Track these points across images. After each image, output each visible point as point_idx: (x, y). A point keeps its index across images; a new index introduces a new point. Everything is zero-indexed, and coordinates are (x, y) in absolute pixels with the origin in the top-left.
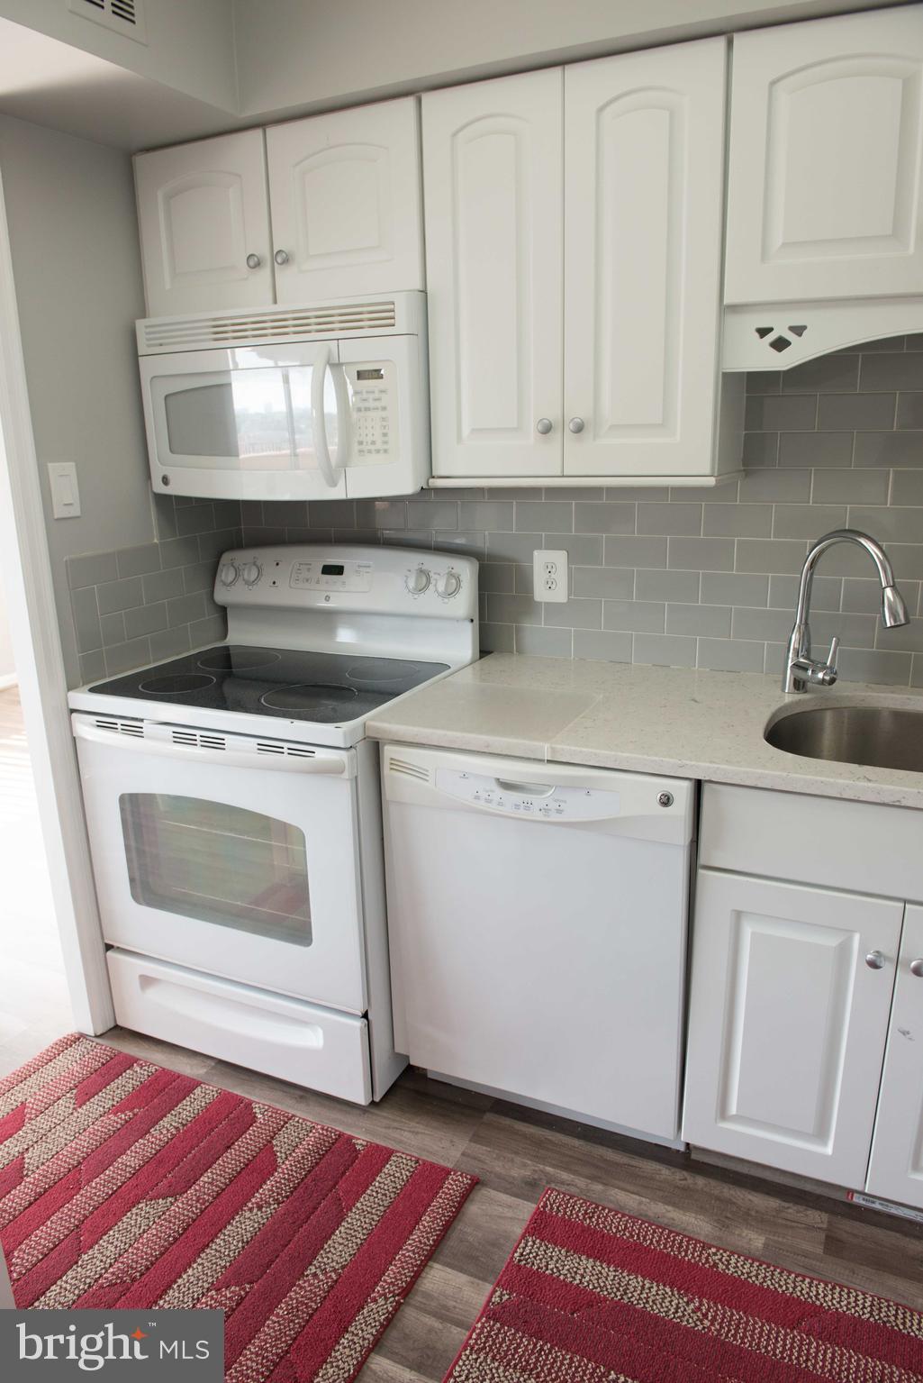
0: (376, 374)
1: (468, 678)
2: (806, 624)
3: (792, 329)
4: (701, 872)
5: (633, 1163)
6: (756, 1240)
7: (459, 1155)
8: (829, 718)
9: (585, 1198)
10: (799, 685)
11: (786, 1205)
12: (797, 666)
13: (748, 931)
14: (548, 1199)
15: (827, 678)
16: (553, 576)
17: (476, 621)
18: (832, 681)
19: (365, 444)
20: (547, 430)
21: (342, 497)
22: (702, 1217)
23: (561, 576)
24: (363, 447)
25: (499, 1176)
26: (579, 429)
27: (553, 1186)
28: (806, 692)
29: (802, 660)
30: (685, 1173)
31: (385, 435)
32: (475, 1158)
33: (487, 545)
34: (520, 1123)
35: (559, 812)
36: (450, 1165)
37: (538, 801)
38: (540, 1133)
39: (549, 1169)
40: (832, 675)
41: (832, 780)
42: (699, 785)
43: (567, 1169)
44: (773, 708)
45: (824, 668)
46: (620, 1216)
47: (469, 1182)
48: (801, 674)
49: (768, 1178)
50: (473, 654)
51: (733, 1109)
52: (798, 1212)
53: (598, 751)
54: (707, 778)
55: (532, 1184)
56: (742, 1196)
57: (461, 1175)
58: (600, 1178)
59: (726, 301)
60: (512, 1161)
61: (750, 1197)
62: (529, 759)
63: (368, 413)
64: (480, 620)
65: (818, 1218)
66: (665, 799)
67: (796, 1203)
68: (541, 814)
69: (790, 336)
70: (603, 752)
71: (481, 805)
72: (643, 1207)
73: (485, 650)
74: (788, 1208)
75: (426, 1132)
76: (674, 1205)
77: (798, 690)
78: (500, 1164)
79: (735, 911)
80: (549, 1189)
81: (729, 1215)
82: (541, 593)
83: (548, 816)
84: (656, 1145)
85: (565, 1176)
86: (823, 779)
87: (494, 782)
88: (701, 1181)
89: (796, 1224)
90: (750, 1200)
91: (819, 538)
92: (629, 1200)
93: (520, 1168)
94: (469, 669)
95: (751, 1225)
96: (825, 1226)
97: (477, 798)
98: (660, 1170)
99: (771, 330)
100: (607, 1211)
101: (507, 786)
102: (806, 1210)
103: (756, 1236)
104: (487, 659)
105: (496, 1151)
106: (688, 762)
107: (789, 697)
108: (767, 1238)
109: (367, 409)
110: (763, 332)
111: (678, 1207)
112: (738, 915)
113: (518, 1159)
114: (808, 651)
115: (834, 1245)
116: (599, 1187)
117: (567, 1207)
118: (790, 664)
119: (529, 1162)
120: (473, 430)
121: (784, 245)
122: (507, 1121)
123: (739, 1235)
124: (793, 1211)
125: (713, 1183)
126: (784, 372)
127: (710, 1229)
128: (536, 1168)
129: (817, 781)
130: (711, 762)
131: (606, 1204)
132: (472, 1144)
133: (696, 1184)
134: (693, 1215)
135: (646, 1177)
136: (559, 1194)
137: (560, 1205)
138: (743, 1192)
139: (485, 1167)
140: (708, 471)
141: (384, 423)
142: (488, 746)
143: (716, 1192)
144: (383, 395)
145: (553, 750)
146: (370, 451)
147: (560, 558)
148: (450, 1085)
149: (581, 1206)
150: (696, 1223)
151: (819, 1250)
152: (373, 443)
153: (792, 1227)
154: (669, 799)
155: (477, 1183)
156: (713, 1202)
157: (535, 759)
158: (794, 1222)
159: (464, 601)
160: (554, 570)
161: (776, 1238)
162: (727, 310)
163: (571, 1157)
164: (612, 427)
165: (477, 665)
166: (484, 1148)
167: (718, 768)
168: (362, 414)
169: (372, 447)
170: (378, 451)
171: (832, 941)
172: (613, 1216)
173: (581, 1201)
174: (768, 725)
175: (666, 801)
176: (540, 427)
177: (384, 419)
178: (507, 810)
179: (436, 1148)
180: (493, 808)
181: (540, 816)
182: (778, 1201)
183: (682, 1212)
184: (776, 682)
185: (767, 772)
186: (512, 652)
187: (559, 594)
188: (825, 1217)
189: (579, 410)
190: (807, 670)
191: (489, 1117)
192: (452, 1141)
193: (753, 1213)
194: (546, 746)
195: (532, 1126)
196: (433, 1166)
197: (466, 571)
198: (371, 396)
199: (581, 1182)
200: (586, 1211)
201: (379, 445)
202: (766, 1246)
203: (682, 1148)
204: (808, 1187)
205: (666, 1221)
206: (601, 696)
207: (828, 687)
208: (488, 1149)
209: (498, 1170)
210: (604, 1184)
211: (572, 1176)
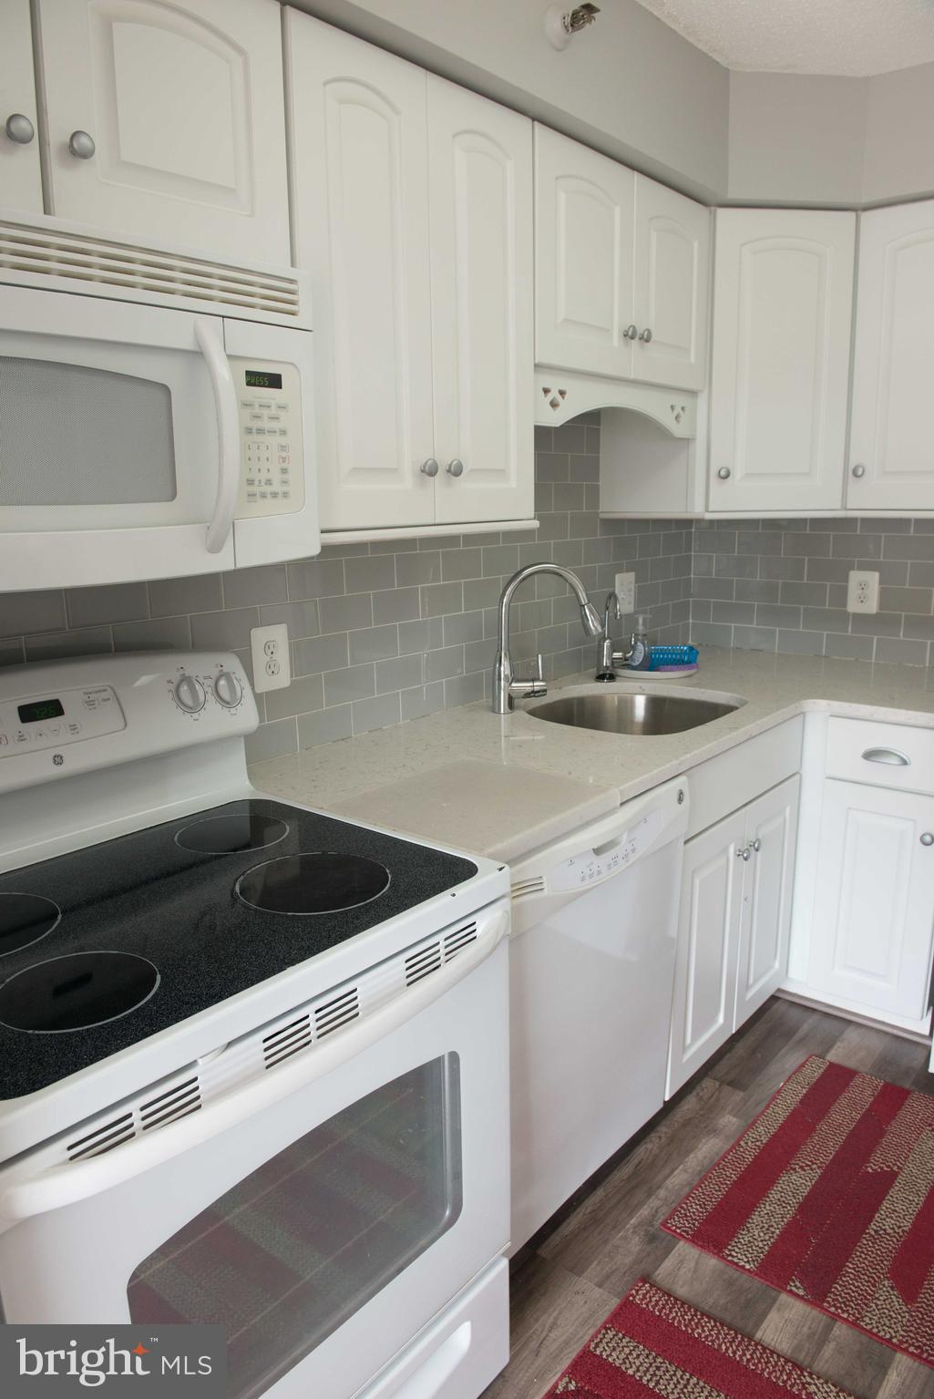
0: (274, 381)
3: (560, 391)
7: (600, 1290)
16: (275, 657)
19: (257, 483)
20: (435, 472)
21: (230, 566)
23: (283, 656)
24: (255, 489)
25: (637, 1263)
31: (284, 471)
32: (609, 1277)
34: (561, 1229)
35: (633, 851)
36: (616, 1301)
37: (621, 851)
39: (633, 1222)
43: (636, 1210)
52: (701, 1091)
55: (652, 1239)
56: (683, 1113)
58: (650, 1189)
59: (538, 359)
61: (685, 1108)
62: (609, 812)
63: (260, 438)
65: (709, 1083)
69: (559, 397)
71: (587, 884)
78: (620, 1257)
80: (661, 1227)
87: (592, 853)
93: (628, 1244)
95: (714, 1118)
97: (583, 879)
98: (646, 1148)
99: (549, 390)
100: (695, 1191)
101: (600, 851)
102: (699, 1086)
103: (727, 1119)
105: (600, 1257)
108: (728, 1114)
109: (260, 431)
110: (546, 392)
111: (693, 1151)
113: (616, 1242)
115: (736, 1084)
119: (621, 1234)
122: (556, 1239)
123: (724, 1127)
125: (666, 1123)
126: (555, 428)
127: (718, 1140)
128: (631, 1230)
131: (685, 1192)
132: (585, 1275)
133: (665, 1132)
134: (702, 1145)
135: (654, 1160)
136: (670, 1221)
138: (678, 1110)
139: (624, 1269)
141: (284, 454)
143: (677, 1125)
144: (282, 414)
146: (263, 496)
149: (690, 1206)
150: (711, 1146)
151: (742, 1093)
152: (269, 482)
156: (686, 1129)
157: (613, 810)
158: (712, 1095)
160: (276, 649)
161: (729, 1109)
163: (619, 1202)
164: (472, 471)
166: (593, 1266)
168: (256, 437)
169: (268, 489)
170: (275, 495)
172: (703, 1189)
173: (683, 1205)
177: (283, 448)
179: (584, 1310)
188: (708, 1079)
192: (576, 1294)
193: (702, 1112)
194: (616, 791)
196: (615, 1315)
198: (265, 412)
200: (696, 1205)
201: (277, 487)
208: (595, 1262)
209: (628, 1260)
210: (659, 1188)
211: (645, 1207)
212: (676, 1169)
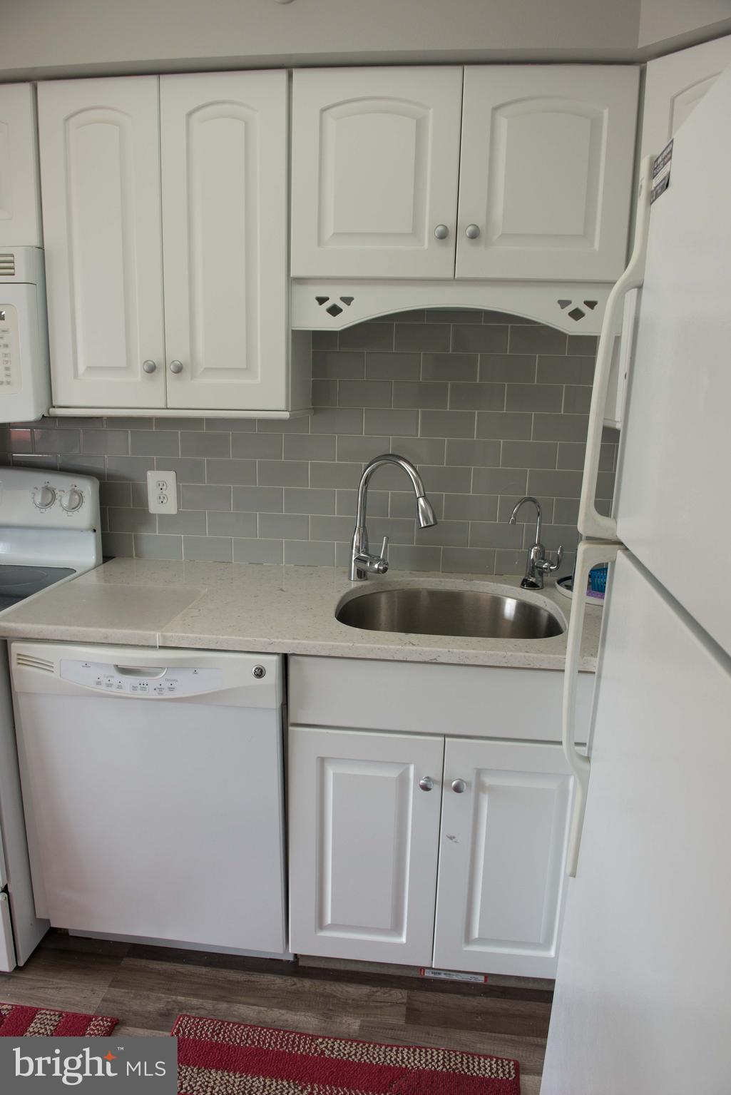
1: (93, 579)
2: (364, 526)
3: (343, 299)
4: (291, 729)
5: (252, 978)
6: (353, 1024)
7: (99, 1001)
8: (384, 600)
9: (212, 1017)
10: (361, 574)
11: (375, 989)
12: (359, 559)
13: (330, 772)
14: (180, 1026)
15: (381, 568)
16: (164, 492)
17: (99, 531)
18: (385, 570)
20: (152, 369)
22: (310, 1014)
23: (171, 492)
25: (136, 1013)
26: (179, 370)
27: (184, 1012)
28: (367, 580)
29: (362, 555)
30: (295, 979)
31: (7, 369)
32: (114, 1002)
33: (107, 466)
34: (155, 962)
35: (171, 689)
36: (91, 1012)
37: (153, 682)
38: (172, 967)
39: (180, 998)
40: (385, 566)
41: (386, 647)
42: (285, 658)
43: (195, 995)
44: (342, 594)
45: (378, 560)
46: (242, 1027)
47: (109, 1024)
48: (362, 566)
49: (360, 970)
50: (97, 559)
51: (328, 919)
52: (385, 993)
53: (202, 636)
54: (291, 652)
55: (166, 1015)
56: (340, 989)
57: (102, 1020)
58: (224, 997)
59: (292, 274)
60: (148, 997)
61: (347, 989)
62: (143, 647)
64: (102, 530)
65: (399, 995)
66: (258, 672)
67: (382, 987)
68: (155, 692)
69: (341, 305)
70: (206, 636)
71: (103, 689)
72: (262, 1015)
73: (108, 554)
74: (377, 992)
75: (69, 986)
76: (288, 1008)
77: (361, 578)
78: (138, 1002)
79: (319, 757)
80: (181, 1016)
81: (331, 1007)
82: (154, 507)
83: (162, 694)
84: (270, 959)
85: (195, 1002)
86: (379, 646)
87: (113, 667)
88: (307, 984)
89: (382, 1004)
90: (347, 991)
91: (369, 461)
92: (248, 1011)
93: (154, 1003)
94: (94, 573)
95: (349, 1012)
96: (405, 1001)
97: (99, 683)
98: (274, 980)
99: (327, 299)
100: (231, 1025)
101: (124, 671)
102: (391, 990)
103: (354, 1021)
104: (110, 564)
105: (133, 991)
106: (276, 640)
107: (354, 584)
108: (361, 1020)
110: (322, 300)
111: (290, 1010)
112: (322, 761)
113: (153, 995)
114: (367, 548)
115: (413, 1015)
116: (223, 1006)
117: (197, 1029)
118: (353, 559)
119: (163, 995)
120: (88, 368)
121: (334, 234)
122: (142, 963)
123: (340, 1023)
124: (381, 993)
125: (317, 982)
126: (339, 332)
127: (317, 1023)
128: (170, 1000)
129: (375, 648)
130: (294, 639)
131: (230, 1019)
132: (113, 989)
133: (304, 986)
134: (303, 1013)
135: (263, 989)
136: (190, 1019)
137: (191, 1028)
138: (342, 985)
139: (124, 1008)
140: (283, 407)
141: (7, 359)
142: (106, 638)
143: (320, 990)
144: (5, 334)
145: (164, 637)
147: (169, 477)
148: (90, 939)
149: (210, 1026)
150: (306, 1020)
151: (402, 1022)
153: (381, 1007)
154: (261, 671)
155: (117, 1024)
156: (318, 998)
157: (148, 646)
158: (382, 1002)
159: (87, 514)
160: (164, 487)
161: (369, 1019)
162: (294, 281)
163: (200, 984)
164: (206, 369)
165: (101, 568)
166: (123, 990)
167: (299, 643)
170: (2, 383)
171: (394, 774)
172: (237, 1029)
173: (209, 1021)
174: (339, 606)
175: (260, 673)
176: (146, 368)
177: (6, 355)
178: (127, 691)
179: (78, 999)
180: (114, 691)
181: (155, 695)
182: (368, 987)
183: (293, 1013)
184: (345, 572)
185: (337, 644)
186: (132, 556)
187: (170, 508)
188: (405, 993)
189: (178, 354)
190: (366, 562)
191: (127, 962)
192: (92, 990)
193: (350, 1002)
194: (158, 635)
195: (163, 963)
196: (75, 1015)
197: (88, 489)
199: (209, 1004)
200: (213, 1029)
201: (2, 378)
202: (361, 1027)
203: (291, 959)
204: (391, 972)
205: (281, 1023)
206: (206, 590)
207: (381, 575)
208: (126, 991)
209: (135, 1008)
210: (228, 1002)
211: (201, 1001)
212: (258, 1006)
